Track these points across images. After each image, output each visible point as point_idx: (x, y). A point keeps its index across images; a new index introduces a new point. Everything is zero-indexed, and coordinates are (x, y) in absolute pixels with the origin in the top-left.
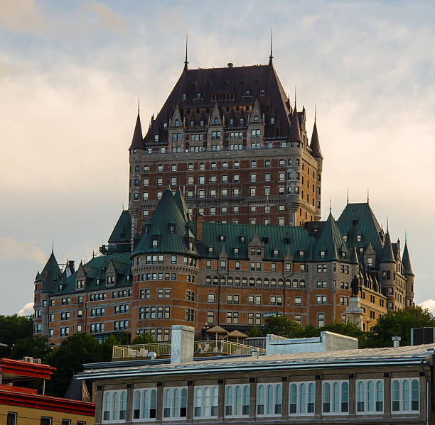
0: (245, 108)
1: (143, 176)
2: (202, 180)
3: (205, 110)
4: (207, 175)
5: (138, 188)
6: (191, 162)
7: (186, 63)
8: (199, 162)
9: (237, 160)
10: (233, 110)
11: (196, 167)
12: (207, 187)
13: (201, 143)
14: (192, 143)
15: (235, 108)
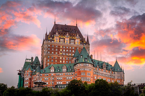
0: (74, 35)
1: (48, 47)
2: (64, 50)
3: (64, 33)
4: (66, 49)
5: (47, 50)
6: (61, 45)
7: (55, 22)
8: (64, 46)
9: (74, 47)
10: (71, 35)
11: (63, 47)
12: (66, 52)
13: (63, 41)
14: (61, 41)
15: (72, 34)
